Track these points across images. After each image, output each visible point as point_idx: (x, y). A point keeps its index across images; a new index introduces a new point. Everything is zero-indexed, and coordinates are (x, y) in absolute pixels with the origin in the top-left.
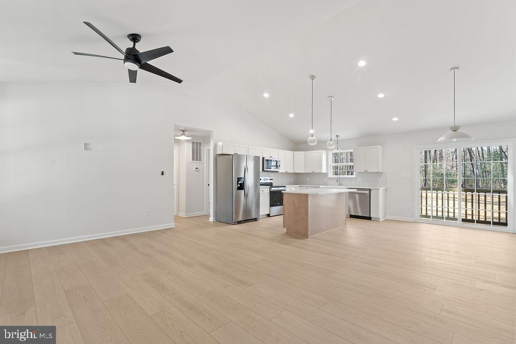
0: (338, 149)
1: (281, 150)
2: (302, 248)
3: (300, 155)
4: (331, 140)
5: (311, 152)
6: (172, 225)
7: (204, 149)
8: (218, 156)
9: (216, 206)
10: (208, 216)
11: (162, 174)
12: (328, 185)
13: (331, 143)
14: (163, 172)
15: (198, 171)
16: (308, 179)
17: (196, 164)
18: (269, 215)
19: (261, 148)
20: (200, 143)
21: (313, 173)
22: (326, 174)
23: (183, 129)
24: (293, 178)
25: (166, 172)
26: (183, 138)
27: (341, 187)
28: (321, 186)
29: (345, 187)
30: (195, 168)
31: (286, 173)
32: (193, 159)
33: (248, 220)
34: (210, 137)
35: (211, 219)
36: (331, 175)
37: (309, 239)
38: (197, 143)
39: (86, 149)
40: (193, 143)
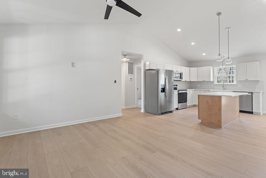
0: (223, 65)
1: (182, 67)
2: (225, 137)
3: (194, 69)
4: (228, 58)
5: (201, 67)
6: (120, 115)
7: (135, 67)
8: (147, 71)
9: (145, 102)
10: (141, 109)
11: (115, 82)
12: (214, 89)
13: (229, 60)
14: (115, 81)
15: (132, 80)
16: (199, 85)
17: (131, 76)
18: (177, 109)
19: (172, 65)
20: (133, 63)
21: (204, 81)
22: (213, 82)
23: (125, 54)
24: (188, 85)
25: (117, 80)
26: (125, 59)
27: (225, 90)
28: (211, 90)
29: (231, 91)
30: (130, 79)
31: (186, 81)
32: (129, 73)
33: (167, 112)
34: (141, 58)
35: (142, 111)
36: (216, 83)
37: (222, 129)
38: (131, 63)
39: (72, 66)
40: (129, 63)
